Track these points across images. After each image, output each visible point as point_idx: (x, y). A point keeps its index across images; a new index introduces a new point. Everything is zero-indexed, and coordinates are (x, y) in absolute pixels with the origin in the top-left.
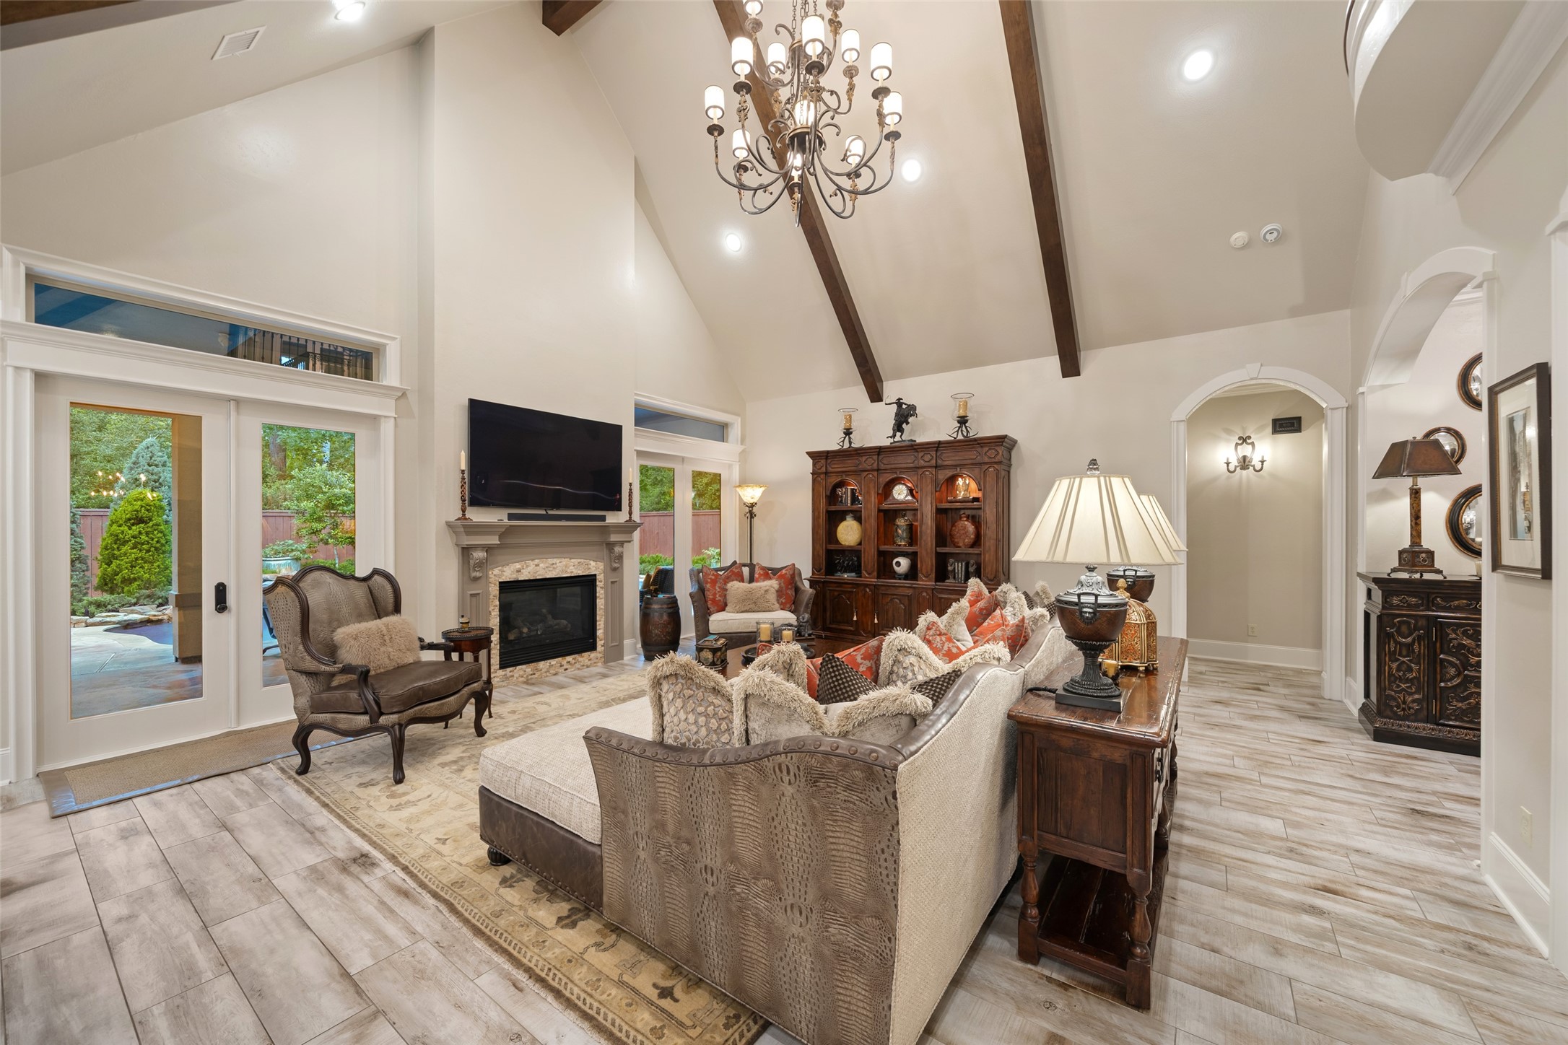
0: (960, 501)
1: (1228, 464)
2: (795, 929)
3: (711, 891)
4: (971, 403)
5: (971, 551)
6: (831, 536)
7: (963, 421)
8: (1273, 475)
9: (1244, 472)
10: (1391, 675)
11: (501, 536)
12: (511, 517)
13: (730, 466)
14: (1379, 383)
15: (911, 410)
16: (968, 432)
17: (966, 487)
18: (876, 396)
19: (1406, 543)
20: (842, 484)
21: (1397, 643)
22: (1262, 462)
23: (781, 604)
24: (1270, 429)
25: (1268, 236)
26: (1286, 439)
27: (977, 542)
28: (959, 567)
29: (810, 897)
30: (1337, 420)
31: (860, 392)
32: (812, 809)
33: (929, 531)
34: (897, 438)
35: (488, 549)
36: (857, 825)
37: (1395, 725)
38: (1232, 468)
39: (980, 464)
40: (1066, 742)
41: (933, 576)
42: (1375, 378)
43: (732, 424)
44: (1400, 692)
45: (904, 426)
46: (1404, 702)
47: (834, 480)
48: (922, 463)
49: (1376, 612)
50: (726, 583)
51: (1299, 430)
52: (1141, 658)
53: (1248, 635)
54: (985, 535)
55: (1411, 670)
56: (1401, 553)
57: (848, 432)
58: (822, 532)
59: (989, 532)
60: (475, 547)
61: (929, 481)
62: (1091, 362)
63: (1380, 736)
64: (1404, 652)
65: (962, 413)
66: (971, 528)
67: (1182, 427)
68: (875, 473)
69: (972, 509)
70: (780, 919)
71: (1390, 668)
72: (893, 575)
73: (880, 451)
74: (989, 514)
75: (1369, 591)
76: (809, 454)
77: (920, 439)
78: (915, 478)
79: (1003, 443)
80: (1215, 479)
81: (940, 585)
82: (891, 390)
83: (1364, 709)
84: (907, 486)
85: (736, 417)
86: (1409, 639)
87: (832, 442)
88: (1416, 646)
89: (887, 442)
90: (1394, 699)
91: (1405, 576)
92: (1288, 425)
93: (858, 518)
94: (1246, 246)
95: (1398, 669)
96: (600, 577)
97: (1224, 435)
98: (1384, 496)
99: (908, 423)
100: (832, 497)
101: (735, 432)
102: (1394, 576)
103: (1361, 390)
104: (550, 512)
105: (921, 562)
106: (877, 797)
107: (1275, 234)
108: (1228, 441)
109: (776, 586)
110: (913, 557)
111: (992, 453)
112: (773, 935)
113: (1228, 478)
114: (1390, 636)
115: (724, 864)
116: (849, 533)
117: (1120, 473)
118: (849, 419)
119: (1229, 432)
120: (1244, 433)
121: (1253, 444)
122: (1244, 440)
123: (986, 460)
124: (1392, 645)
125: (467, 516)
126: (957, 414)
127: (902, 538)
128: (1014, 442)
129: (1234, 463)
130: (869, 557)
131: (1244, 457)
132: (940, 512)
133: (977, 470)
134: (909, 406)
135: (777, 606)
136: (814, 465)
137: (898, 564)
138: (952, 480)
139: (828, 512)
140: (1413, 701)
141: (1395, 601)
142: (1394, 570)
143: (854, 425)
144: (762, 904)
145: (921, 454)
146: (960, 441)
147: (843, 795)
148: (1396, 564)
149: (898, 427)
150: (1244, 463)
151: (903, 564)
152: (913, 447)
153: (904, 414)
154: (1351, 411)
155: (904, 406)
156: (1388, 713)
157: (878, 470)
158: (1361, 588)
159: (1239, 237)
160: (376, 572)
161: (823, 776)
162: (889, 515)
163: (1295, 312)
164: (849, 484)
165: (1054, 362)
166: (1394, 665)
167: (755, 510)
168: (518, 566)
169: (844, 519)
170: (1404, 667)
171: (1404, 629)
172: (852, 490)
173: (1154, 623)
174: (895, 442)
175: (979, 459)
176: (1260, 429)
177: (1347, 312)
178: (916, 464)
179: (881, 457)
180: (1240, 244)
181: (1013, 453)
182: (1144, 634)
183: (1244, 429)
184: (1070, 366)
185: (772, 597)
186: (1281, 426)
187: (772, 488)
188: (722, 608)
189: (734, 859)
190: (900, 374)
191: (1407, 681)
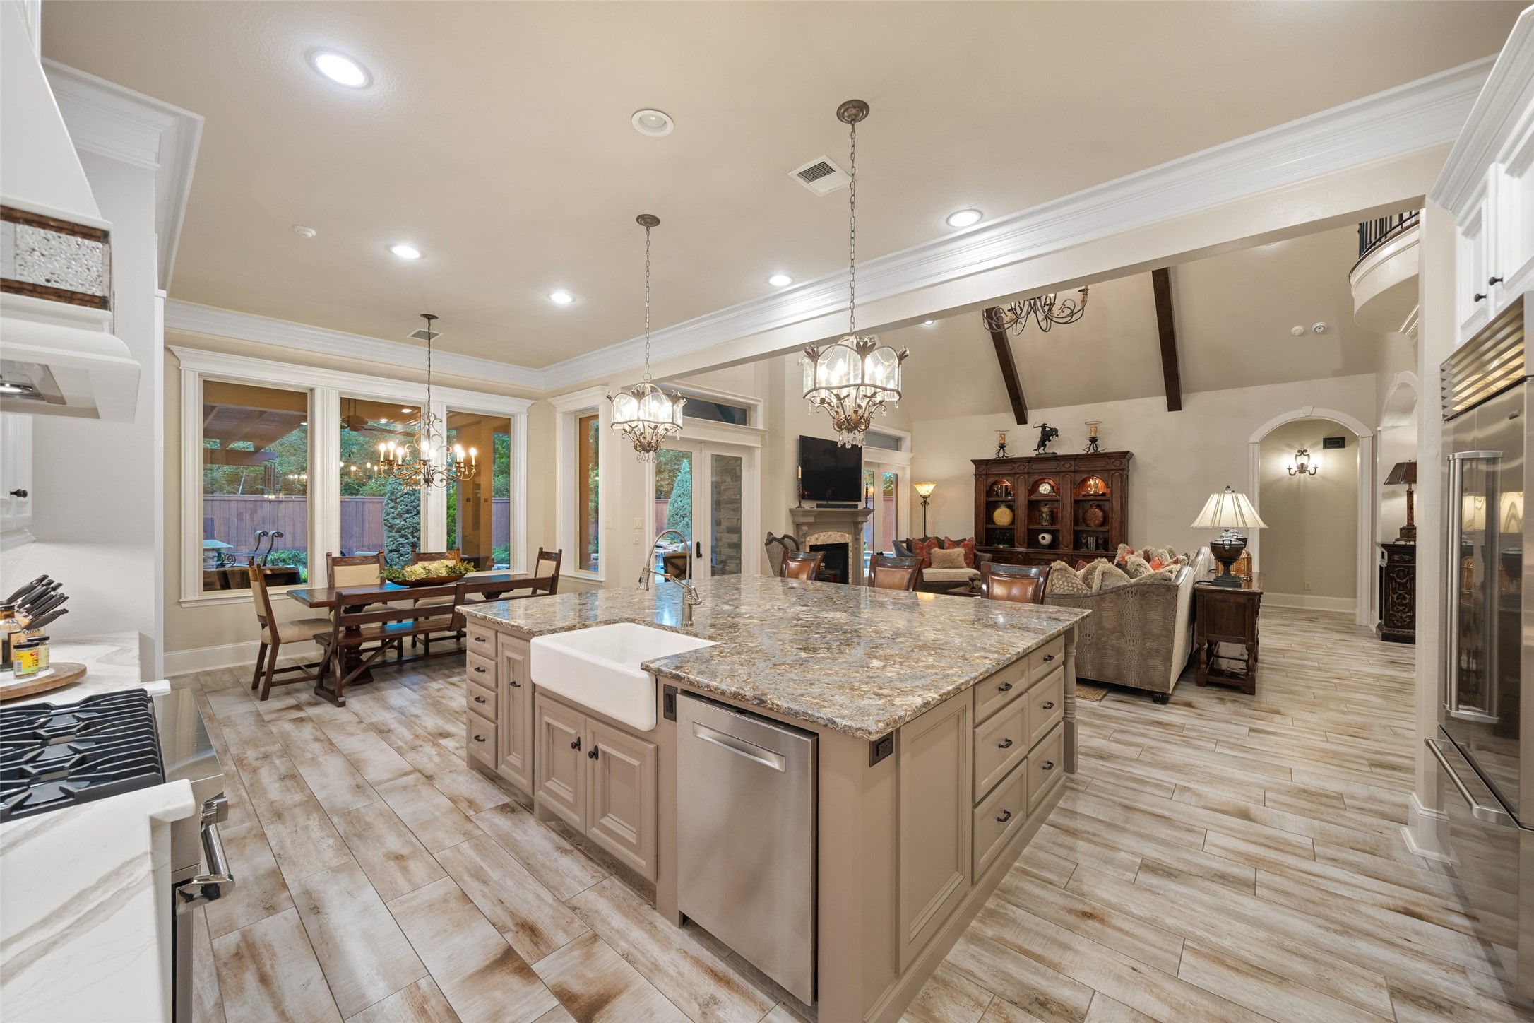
0: (1092, 495)
1: (1289, 469)
2: (1130, 648)
3: (1088, 642)
4: (1100, 427)
5: (1100, 529)
6: (989, 519)
7: (1093, 440)
8: (1324, 478)
9: (1302, 475)
10: (1393, 602)
11: (815, 517)
12: (818, 506)
13: (903, 468)
14: (1390, 424)
15: (1054, 432)
16: (1097, 448)
17: (1095, 485)
18: (1022, 419)
19: (1405, 524)
20: (995, 483)
21: (1396, 582)
22: (1316, 468)
23: (967, 563)
24: (1322, 445)
25: (1317, 330)
26: (1333, 453)
27: (1105, 521)
28: (1091, 541)
29: (1138, 635)
30: (1366, 443)
31: (1009, 418)
32: (1141, 606)
33: (1068, 516)
34: (1041, 450)
35: (809, 524)
36: (1160, 608)
37: (1396, 631)
38: (1292, 472)
39: (1109, 470)
40: (1218, 597)
41: (1072, 546)
42: (1387, 422)
43: (904, 438)
44: (1398, 612)
45: (1047, 442)
46: (1401, 618)
47: (992, 479)
48: (1063, 469)
49: (1384, 565)
50: (930, 549)
51: (1343, 446)
52: (1244, 574)
53: (1305, 590)
54: (1112, 518)
55: (1405, 598)
56: (1401, 529)
57: (1002, 446)
58: (982, 515)
59: (1115, 517)
60: (804, 524)
61: (1069, 481)
62: (1191, 402)
63: (1385, 638)
64: (1401, 588)
65: (1093, 435)
66: (1099, 513)
67: (1257, 447)
68: (1026, 476)
69: (1100, 501)
70: (1123, 645)
71: (1392, 598)
72: (1038, 545)
73: (1030, 460)
74: (1116, 504)
75: (1383, 553)
76: (972, 461)
77: (1060, 452)
78: (1058, 479)
79: (1125, 456)
80: (1279, 480)
81: (1077, 552)
82: (1035, 416)
83: (1379, 626)
84: (1050, 484)
85: (907, 433)
86: (1404, 580)
87: (990, 453)
88: (1408, 584)
89: (1033, 454)
90: (1395, 616)
91: (1403, 543)
92: (1335, 442)
93: (1009, 507)
94: (1301, 335)
95: (1397, 598)
96: (850, 544)
97: (1287, 449)
98: (1393, 495)
99: (1049, 441)
100: (990, 492)
101: (906, 444)
102: (1396, 543)
103: (1378, 429)
104: (830, 503)
105: (1062, 537)
106: (1169, 597)
107: (1322, 329)
108: (1290, 453)
109: (964, 552)
110: (1054, 533)
111: (1117, 463)
112: (1119, 652)
113: (1290, 479)
114: (1392, 579)
115: (1096, 631)
116: (1002, 516)
117: (1241, 492)
118: (1003, 436)
119: (1290, 446)
120: (1302, 447)
121: (1308, 455)
122: (1302, 452)
123: (1113, 467)
124: (1394, 584)
125: (802, 505)
126: (1089, 435)
127: (1046, 521)
128: (1133, 455)
129: (1294, 468)
130: (1021, 531)
131: (1302, 465)
132: (1077, 502)
133: (1106, 474)
134: (1051, 429)
135: (965, 565)
136: (976, 469)
137: (1043, 538)
138: (1085, 480)
139: (987, 502)
140: (1407, 617)
141: (1396, 558)
142: (1397, 540)
143: (1007, 440)
144: (1114, 642)
145: (1062, 463)
146: (1092, 454)
147: (1155, 598)
148: (1398, 537)
149: (1042, 443)
150: (1302, 469)
151: (1046, 538)
152: (1056, 458)
153: (1048, 434)
154: (1374, 438)
155: (1047, 429)
156: (1392, 624)
157: (1028, 473)
158: (1379, 551)
159: (1297, 329)
160: (786, 536)
161: (1148, 592)
162: (1034, 505)
163: (1337, 374)
164: (1004, 483)
165: (1163, 401)
166: (1395, 596)
167: (928, 500)
168: (816, 536)
169: (999, 507)
170: (1401, 597)
171: (1401, 574)
172: (1006, 486)
173: (1251, 558)
174: (1040, 454)
175: (1108, 467)
176: (1314, 445)
177: (1373, 375)
178: (1058, 469)
179: (1030, 464)
180: (1298, 333)
181: (1130, 462)
182: (1246, 563)
183: (1302, 445)
184: (1174, 404)
185: (962, 559)
186: (1330, 443)
187: (940, 483)
188: (929, 566)
189: (1101, 628)
190: (1042, 405)
191: (1403, 605)
